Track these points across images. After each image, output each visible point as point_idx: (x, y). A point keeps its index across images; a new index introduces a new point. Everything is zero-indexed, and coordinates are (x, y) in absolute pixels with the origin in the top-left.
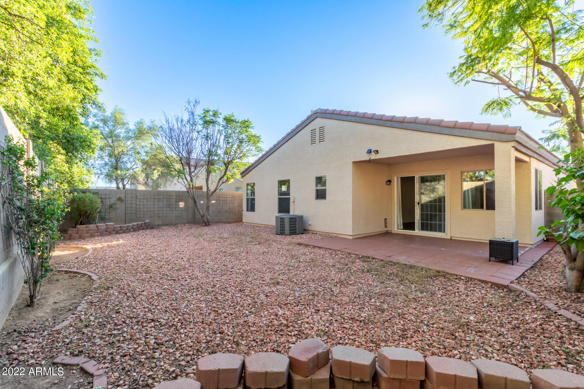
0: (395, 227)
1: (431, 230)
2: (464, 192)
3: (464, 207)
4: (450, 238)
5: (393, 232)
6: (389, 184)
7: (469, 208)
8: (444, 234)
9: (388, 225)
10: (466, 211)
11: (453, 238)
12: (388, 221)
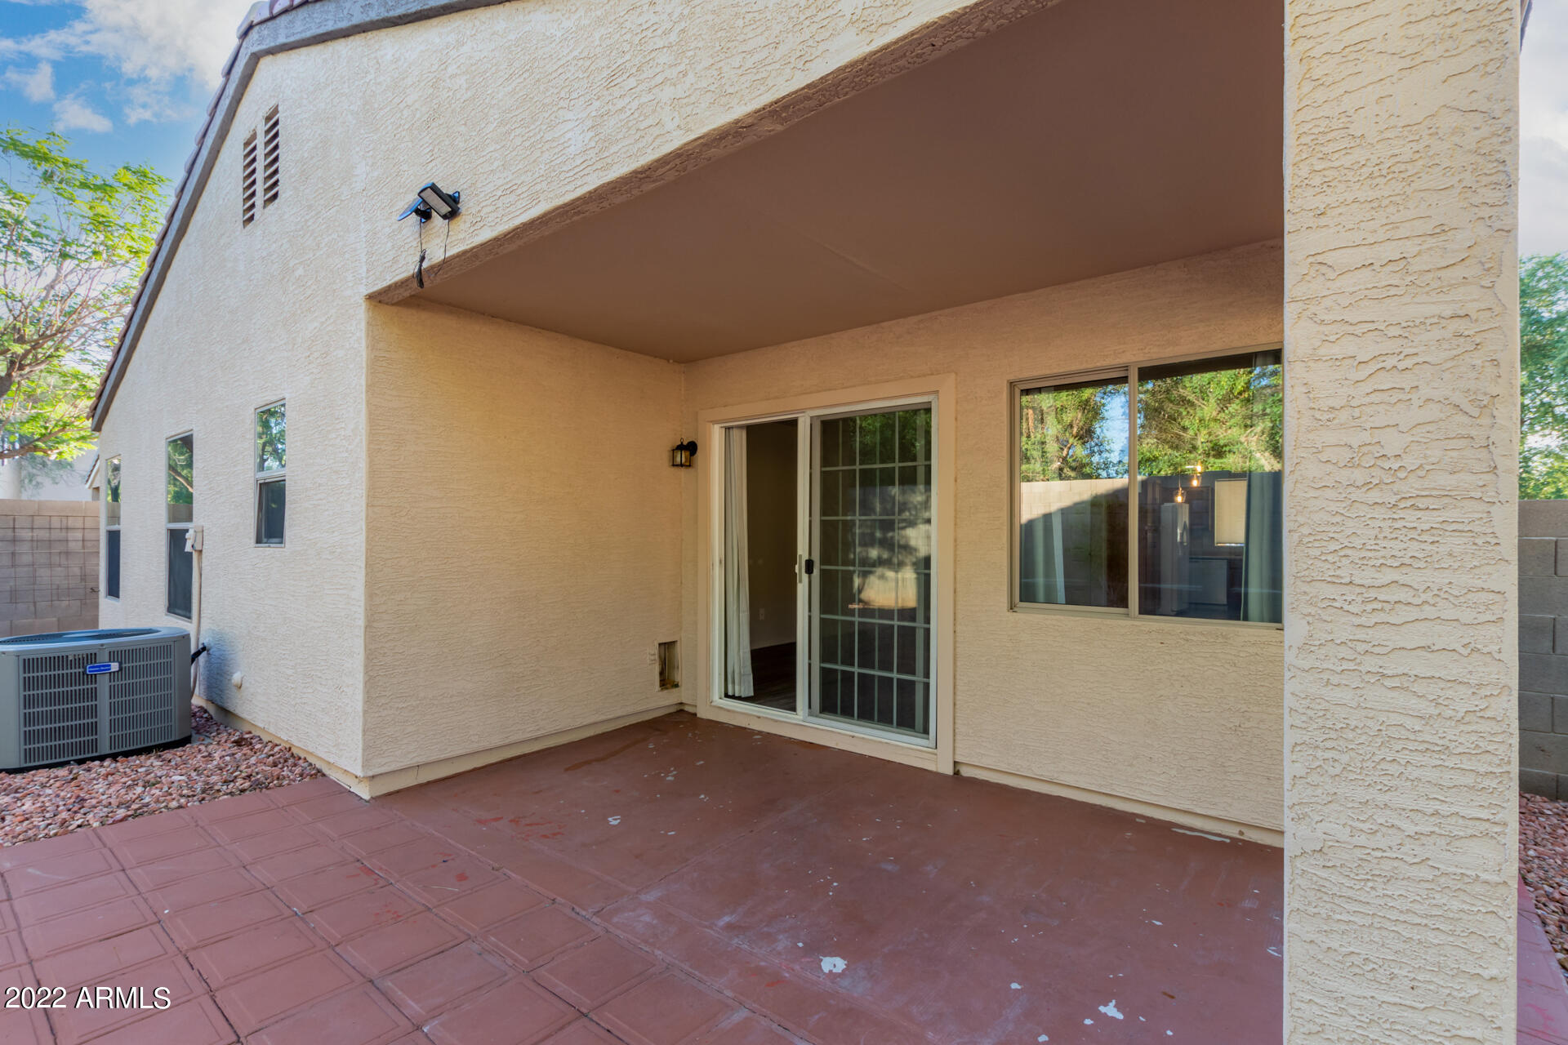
0: (709, 689)
1: (866, 715)
2: (1029, 527)
3: (1027, 592)
4: (949, 771)
5: (703, 713)
6: (689, 465)
7: (1050, 599)
8: (924, 742)
9: (681, 676)
10: (1034, 618)
11: (966, 772)
12: (681, 653)
